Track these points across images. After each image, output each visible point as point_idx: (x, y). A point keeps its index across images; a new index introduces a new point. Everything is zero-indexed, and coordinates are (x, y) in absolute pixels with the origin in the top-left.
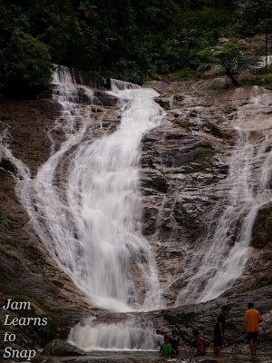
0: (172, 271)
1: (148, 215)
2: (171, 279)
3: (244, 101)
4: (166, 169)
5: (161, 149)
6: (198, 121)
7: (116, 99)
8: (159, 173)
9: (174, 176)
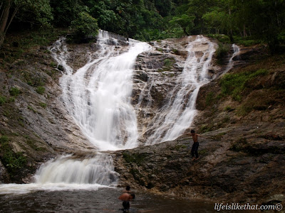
0: (146, 125)
1: (135, 93)
2: (145, 130)
4: (148, 70)
6: (168, 48)
8: (144, 72)
9: (152, 73)
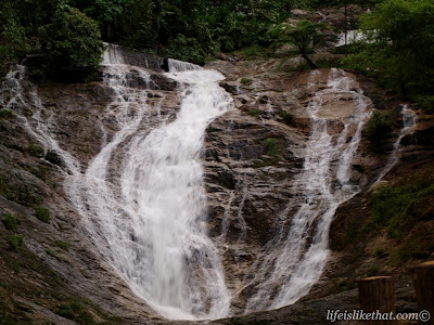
0: (241, 276)
1: (213, 215)
2: (240, 286)
3: (320, 85)
4: (233, 163)
5: (228, 139)
6: (270, 108)
7: (175, 83)
8: (226, 167)
9: (242, 170)
